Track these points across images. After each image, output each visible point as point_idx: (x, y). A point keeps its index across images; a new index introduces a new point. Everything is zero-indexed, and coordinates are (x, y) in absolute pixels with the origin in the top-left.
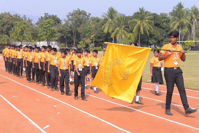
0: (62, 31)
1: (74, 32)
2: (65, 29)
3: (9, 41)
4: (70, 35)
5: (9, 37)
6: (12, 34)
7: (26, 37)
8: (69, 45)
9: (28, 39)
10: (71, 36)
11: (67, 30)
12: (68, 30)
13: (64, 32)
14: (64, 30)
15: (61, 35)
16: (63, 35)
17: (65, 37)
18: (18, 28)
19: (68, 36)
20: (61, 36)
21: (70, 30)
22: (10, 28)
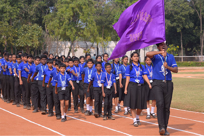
0: (171, 15)
1: (201, 18)
2: (179, 10)
3: (42, 40)
4: (192, 25)
5: (44, 29)
6: (51, 23)
7: (83, 29)
8: (188, 50)
9: (89, 34)
10: (194, 27)
11: (184, 13)
12: (187, 13)
13: (176, 17)
14: (177, 13)
15: (170, 24)
16: (175, 24)
17: (179, 30)
18: (64, 8)
19: (187, 27)
20: (169, 27)
21: (192, 11)
22: (45, 8)
